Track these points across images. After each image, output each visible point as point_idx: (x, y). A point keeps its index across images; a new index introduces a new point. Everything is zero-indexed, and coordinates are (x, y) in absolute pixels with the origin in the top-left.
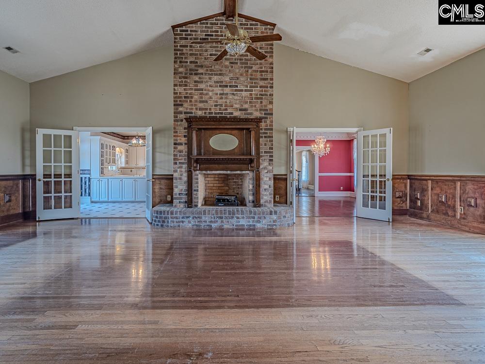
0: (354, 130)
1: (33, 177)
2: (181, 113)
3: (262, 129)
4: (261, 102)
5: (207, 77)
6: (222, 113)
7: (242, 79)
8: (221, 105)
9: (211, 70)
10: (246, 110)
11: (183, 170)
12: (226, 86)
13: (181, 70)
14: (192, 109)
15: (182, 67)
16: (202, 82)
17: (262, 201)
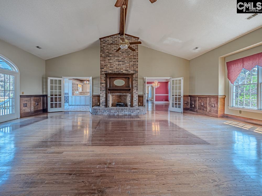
0: (169, 78)
1: (46, 96)
2: (103, 71)
3: (134, 78)
4: (134, 68)
5: (113, 58)
6: (119, 72)
7: (126, 59)
8: (118, 69)
9: (115, 55)
10: (128, 70)
11: (104, 93)
12: (120, 61)
13: (103, 55)
14: (107, 70)
15: (103, 54)
16: (111, 60)
17: (134, 105)
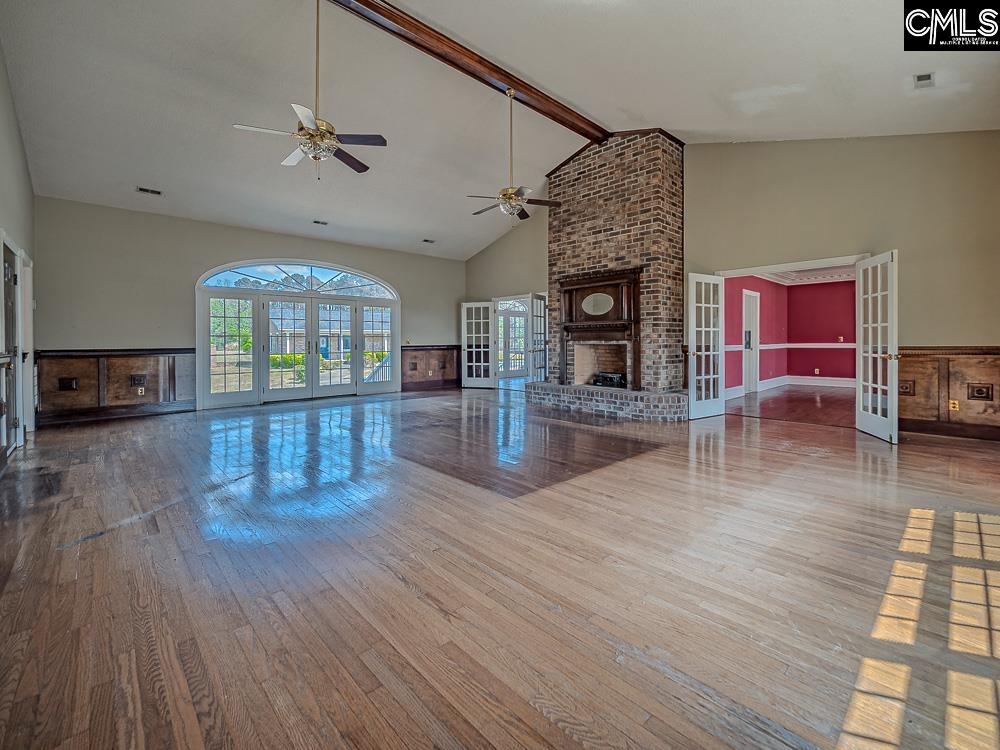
1: (458, 348)
2: (554, 273)
3: (643, 282)
4: (642, 244)
5: (580, 225)
6: (595, 267)
7: (618, 218)
8: (594, 257)
9: (585, 216)
10: (623, 258)
11: (557, 340)
12: (600, 232)
13: (555, 223)
14: (564, 267)
15: (555, 220)
16: (574, 233)
17: (643, 383)
